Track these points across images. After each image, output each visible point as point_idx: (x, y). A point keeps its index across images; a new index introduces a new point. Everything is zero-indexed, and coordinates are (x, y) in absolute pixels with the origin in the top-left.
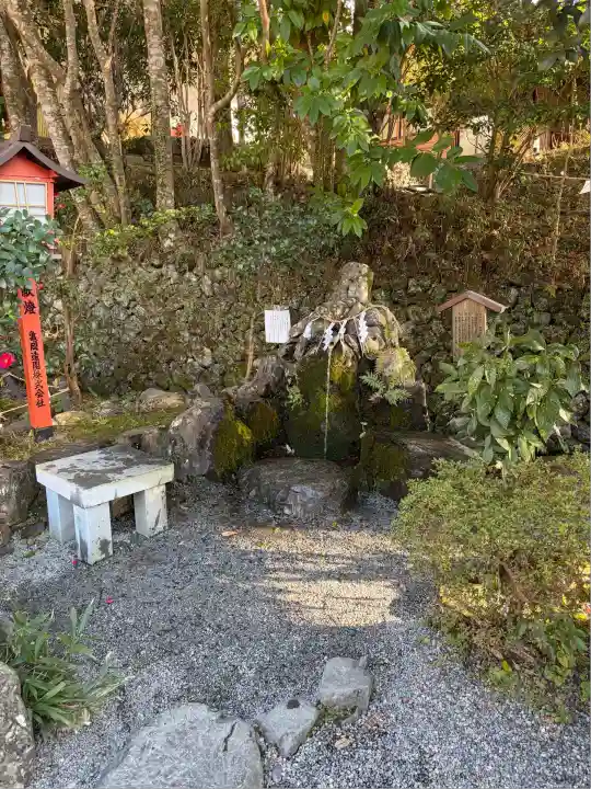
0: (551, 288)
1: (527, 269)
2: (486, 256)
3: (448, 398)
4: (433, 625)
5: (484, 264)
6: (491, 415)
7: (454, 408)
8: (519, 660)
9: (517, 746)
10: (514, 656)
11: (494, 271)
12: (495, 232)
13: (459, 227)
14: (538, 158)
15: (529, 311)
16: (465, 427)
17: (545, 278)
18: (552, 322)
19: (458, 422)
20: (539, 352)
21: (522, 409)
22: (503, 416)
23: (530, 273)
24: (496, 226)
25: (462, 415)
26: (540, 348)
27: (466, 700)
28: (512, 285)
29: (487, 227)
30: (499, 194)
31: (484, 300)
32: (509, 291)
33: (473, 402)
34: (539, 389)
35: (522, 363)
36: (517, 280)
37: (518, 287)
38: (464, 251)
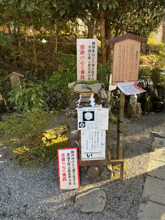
0: (36, 70)
1: (30, 65)
2: (18, 62)
3: (11, 102)
4: (11, 159)
5: (18, 64)
6: (24, 104)
7: (14, 104)
8: (32, 159)
9: (33, 177)
10: (31, 159)
11: (21, 66)
12: (19, 55)
13: (9, 54)
14: (32, 35)
15: (32, 76)
16: (18, 109)
17: (34, 67)
18: (38, 79)
19: (15, 108)
20: (32, 87)
21: (31, 101)
22: (26, 104)
23: (31, 66)
24: (20, 54)
25: (16, 106)
26: (32, 85)
27: (20, 173)
28: (27, 70)
29: (17, 54)
30: (20, 45)
31: (18, 74)
32: (26, 72)
33: (18, 102)
34: (34, 96)
35: (28, 90)
36: (28, 69)
37: (28, 70)
38: (12, 61)
